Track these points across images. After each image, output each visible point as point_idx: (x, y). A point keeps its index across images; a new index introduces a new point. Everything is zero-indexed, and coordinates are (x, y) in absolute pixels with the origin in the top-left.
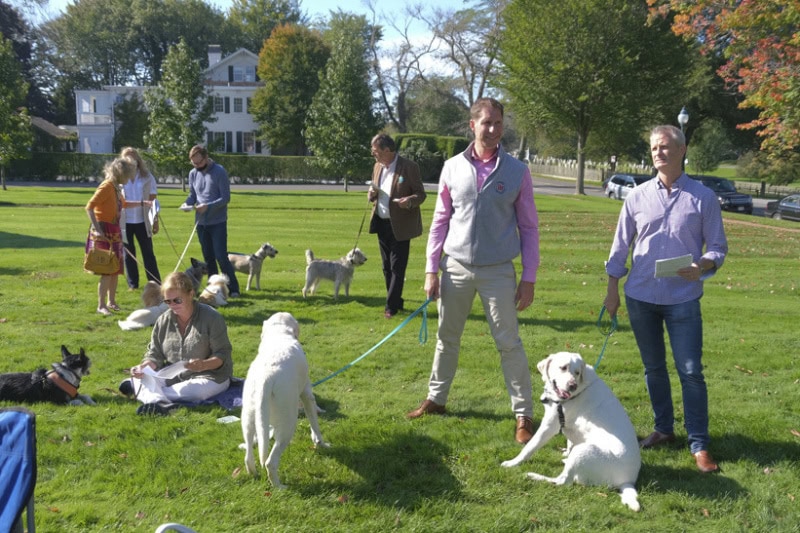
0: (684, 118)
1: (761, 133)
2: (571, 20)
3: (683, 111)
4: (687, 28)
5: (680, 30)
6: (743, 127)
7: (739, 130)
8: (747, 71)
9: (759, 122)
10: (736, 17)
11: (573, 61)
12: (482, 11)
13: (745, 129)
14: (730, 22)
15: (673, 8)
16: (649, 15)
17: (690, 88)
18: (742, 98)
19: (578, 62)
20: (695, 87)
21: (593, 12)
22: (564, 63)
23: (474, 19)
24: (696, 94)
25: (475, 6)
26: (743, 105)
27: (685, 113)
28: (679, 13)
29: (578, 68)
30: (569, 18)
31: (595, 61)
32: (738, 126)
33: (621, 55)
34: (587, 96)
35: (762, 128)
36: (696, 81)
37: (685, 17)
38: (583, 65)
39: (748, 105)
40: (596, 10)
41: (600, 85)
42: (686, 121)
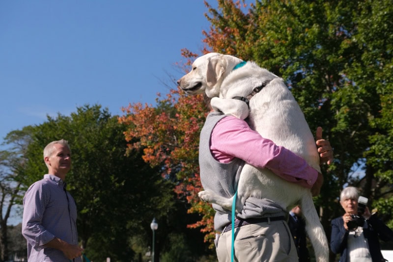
0: (154, 226)
1: (204, 230)
2: (76, 156)
3: (154, 221)
4: (152, 158)
5: (148, 159)
6: (192, 226)
7: (189, 228)
8: (192, 187)
9: (201, 223)
10: (183, 152)
11: (77, 185)
12: (14, 153)
13: (193, 228)
14: (179, 154)
15: (143, 144)
16: (127, 149)
17: (161, 209)
18: (190, 206)
19: (82, 186)
20: (164, 209)
21: (92, 151)
22: (71, 186)
23: (8, 158)
24: (165, 214)
25: (10, 149)
26: (190, 211)
27: (155, 222)
28: (146, 147)
29: (81, 190)
30: (75, 155)
31: (93, 185)
32: (188, 226)
33: (111, 181)
34: (87, 210)
35: (203, 227)
36: (164, 204)
37: (151, 150)
38: (85, 188)
39: (194, 211)
40: (94, 150)
41: (97, 202)
42: (156, 228)
